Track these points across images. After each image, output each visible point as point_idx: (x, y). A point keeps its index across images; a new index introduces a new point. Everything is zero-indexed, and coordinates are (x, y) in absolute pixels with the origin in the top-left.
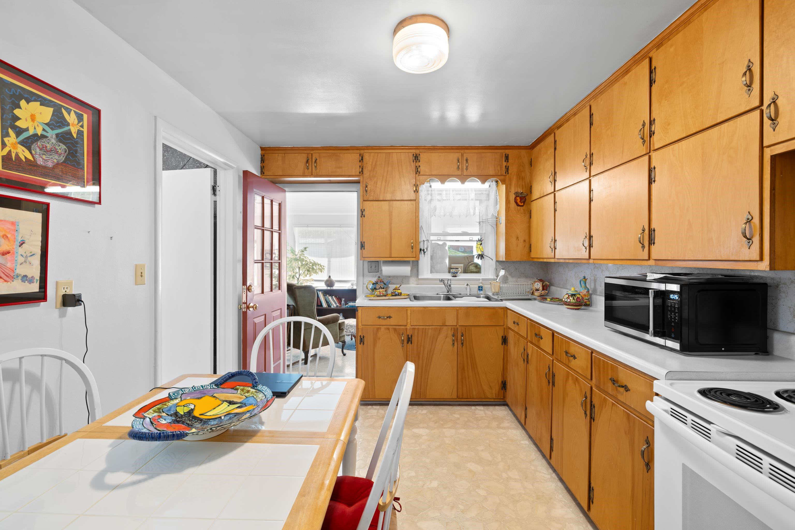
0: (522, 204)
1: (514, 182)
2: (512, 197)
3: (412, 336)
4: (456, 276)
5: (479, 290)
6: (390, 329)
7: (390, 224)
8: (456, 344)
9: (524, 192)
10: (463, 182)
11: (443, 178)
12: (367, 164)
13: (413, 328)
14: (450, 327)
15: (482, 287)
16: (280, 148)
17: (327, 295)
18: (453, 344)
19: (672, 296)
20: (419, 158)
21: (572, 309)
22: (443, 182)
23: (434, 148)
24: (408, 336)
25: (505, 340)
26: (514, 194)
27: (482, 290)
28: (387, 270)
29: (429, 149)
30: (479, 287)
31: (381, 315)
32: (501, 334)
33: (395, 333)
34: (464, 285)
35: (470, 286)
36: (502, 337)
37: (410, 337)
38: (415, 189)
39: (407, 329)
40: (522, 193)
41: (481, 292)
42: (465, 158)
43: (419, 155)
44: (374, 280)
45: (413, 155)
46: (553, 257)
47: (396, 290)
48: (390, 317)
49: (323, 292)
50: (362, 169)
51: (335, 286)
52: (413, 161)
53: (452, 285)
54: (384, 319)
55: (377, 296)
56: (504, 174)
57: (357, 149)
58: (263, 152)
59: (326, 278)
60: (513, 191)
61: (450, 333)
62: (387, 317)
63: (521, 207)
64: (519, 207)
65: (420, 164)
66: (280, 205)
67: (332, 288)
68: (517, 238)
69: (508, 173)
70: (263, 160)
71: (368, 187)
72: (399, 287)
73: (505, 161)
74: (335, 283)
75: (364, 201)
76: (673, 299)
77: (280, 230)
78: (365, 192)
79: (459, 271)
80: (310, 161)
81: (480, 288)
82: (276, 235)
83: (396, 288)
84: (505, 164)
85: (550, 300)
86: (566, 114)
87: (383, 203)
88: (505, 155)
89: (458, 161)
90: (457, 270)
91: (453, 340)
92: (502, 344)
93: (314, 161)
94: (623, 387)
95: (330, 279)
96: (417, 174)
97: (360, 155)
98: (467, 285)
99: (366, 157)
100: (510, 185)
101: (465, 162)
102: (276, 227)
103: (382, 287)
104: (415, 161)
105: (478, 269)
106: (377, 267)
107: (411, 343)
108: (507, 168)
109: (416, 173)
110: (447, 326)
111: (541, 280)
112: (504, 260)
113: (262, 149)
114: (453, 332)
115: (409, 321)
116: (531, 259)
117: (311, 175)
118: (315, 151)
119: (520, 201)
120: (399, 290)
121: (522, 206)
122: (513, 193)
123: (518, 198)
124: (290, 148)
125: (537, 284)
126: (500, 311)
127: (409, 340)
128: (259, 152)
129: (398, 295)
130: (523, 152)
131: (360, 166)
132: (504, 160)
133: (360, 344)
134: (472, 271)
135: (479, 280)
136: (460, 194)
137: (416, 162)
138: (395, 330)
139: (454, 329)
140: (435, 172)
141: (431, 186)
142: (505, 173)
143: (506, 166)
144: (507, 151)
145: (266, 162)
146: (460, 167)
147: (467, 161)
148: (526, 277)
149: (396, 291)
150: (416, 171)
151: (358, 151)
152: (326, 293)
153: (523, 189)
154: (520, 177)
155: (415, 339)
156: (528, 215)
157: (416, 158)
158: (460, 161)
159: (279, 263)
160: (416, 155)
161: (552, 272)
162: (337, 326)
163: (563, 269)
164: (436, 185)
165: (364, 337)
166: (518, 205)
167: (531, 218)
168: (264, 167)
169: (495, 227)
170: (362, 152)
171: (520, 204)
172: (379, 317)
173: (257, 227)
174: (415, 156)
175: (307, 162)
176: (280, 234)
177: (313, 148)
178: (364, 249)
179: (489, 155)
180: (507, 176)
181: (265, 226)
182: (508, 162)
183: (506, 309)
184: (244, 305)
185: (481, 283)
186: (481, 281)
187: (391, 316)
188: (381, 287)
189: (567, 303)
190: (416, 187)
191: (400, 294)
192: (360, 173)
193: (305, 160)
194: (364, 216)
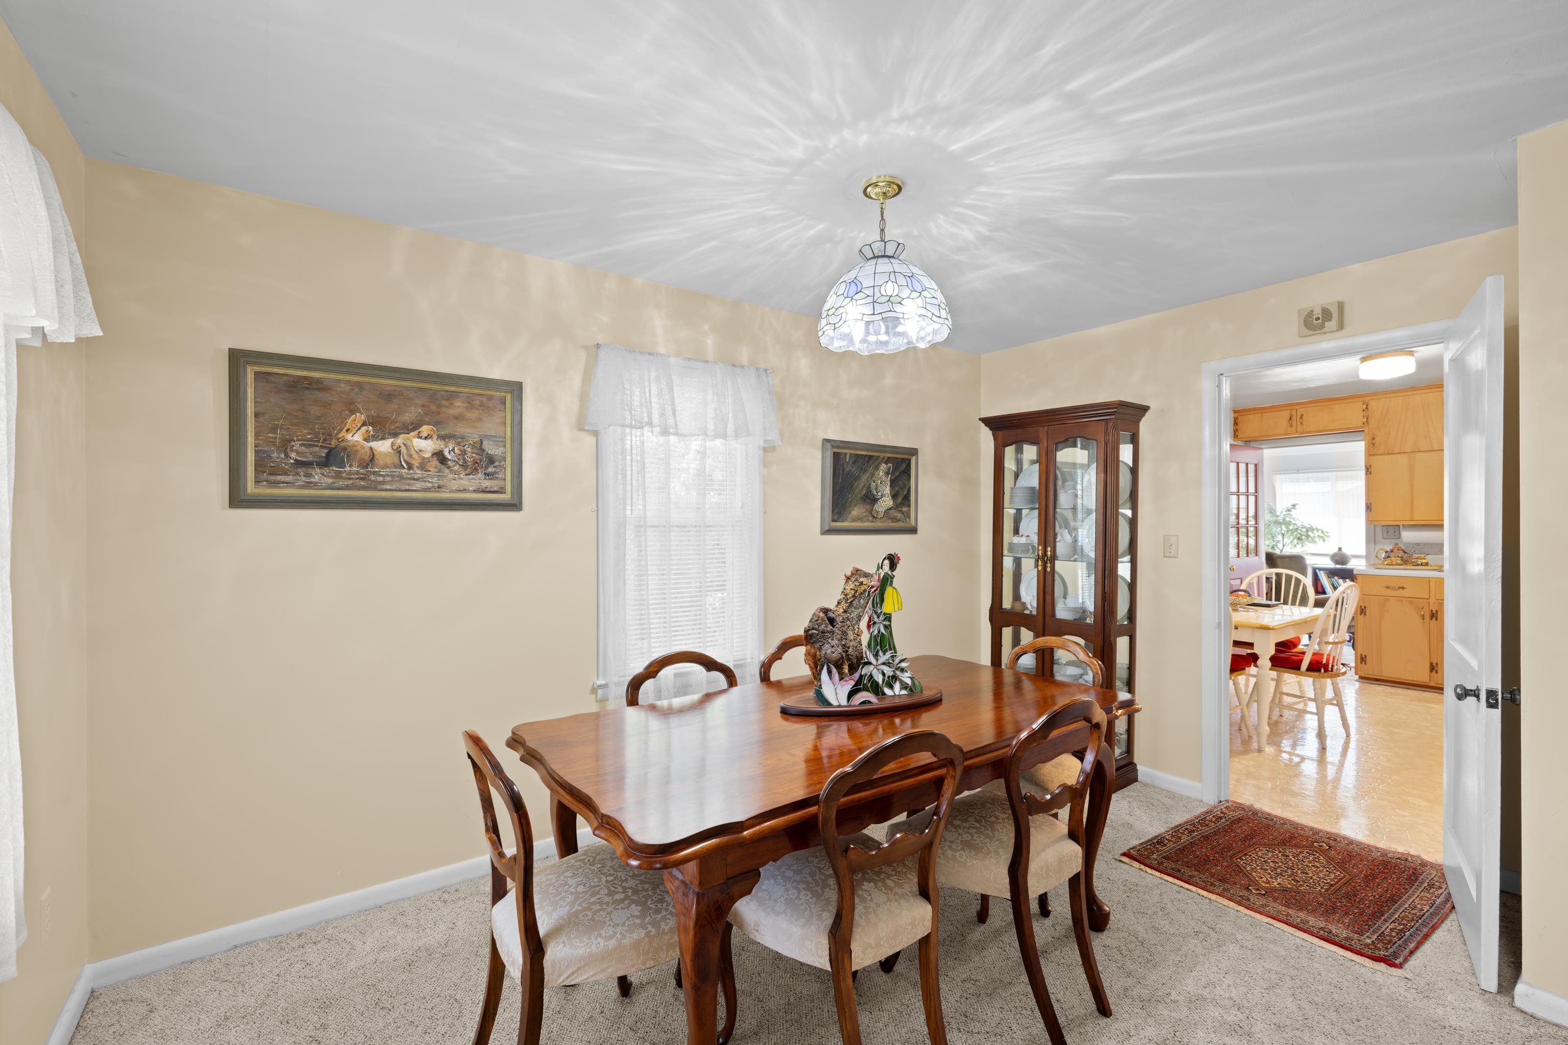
3: (1437, 611)
6: (1404, 602)
7: (1412, 480)
12: (1375, 410)
13: (1439, 603)
16: (1257, 409)
17: (1336, 577)
24: (1432, 611)
28: (1409, 536)
31: (1389, 585)
33: (1411, 607)
39: (1429, 602)
44: (1388, 548)
48: (1403, 588)
49: (1328, 572)
50: (1367, 419)
51: (1349, 564)
54: (1396, 590)
55: (1391, 565)
57: (1360, 397)
58: (1237, 414)
59: (1334, 550)
62: (1399, 588)
66: (1256, 465)
67: (1344, 566)
70: (1236, 424)
71: (1376, 439)
72: (1425, 556)
74: (1350, 559)
75: (1370, 455)
77: (1256, 492)
78: (1372, 445)
80: (1294, 418)
82: (1252, 499)
83: (1420, 557)
87: (1399, 456)
93: (1299, 417)
95: (1341, 552)
97: (1364, 403)
99: (1373, 404)
102: (1252, 489)
103: (1400, 555)
106: (1397, 533)
107: (1436, 620)
113: (1235, 412)
115: (1432, 594)
117: (1296, 433)
118: (1300, 407)
120: (1424, 559)
124: (1268, 407)
127: (1434, 616)
128: (1233, 414)
129: (1422, 565)
131: (1364, 416)
133: (1361, 614)
138: (1411, 603)
145: (1240, 425)
149: (1419, 560)
151: (1361, 399)
152: (1332, 573)
159: (1256, 527)
165: (1365, 607)
168: (1237, 430)
170: (1366, 399)
172: (1388, 587)
173: (1232, 494)
175: (1291, 419)
176: (1256, 496)
178: (1371, 511)
181: (1240, 491)
187: (1405, 586)
188: (1398, 556)
191: (1425, 564)
192: (1364, 424)
193: (1287, 418)
194: (1370, 474)
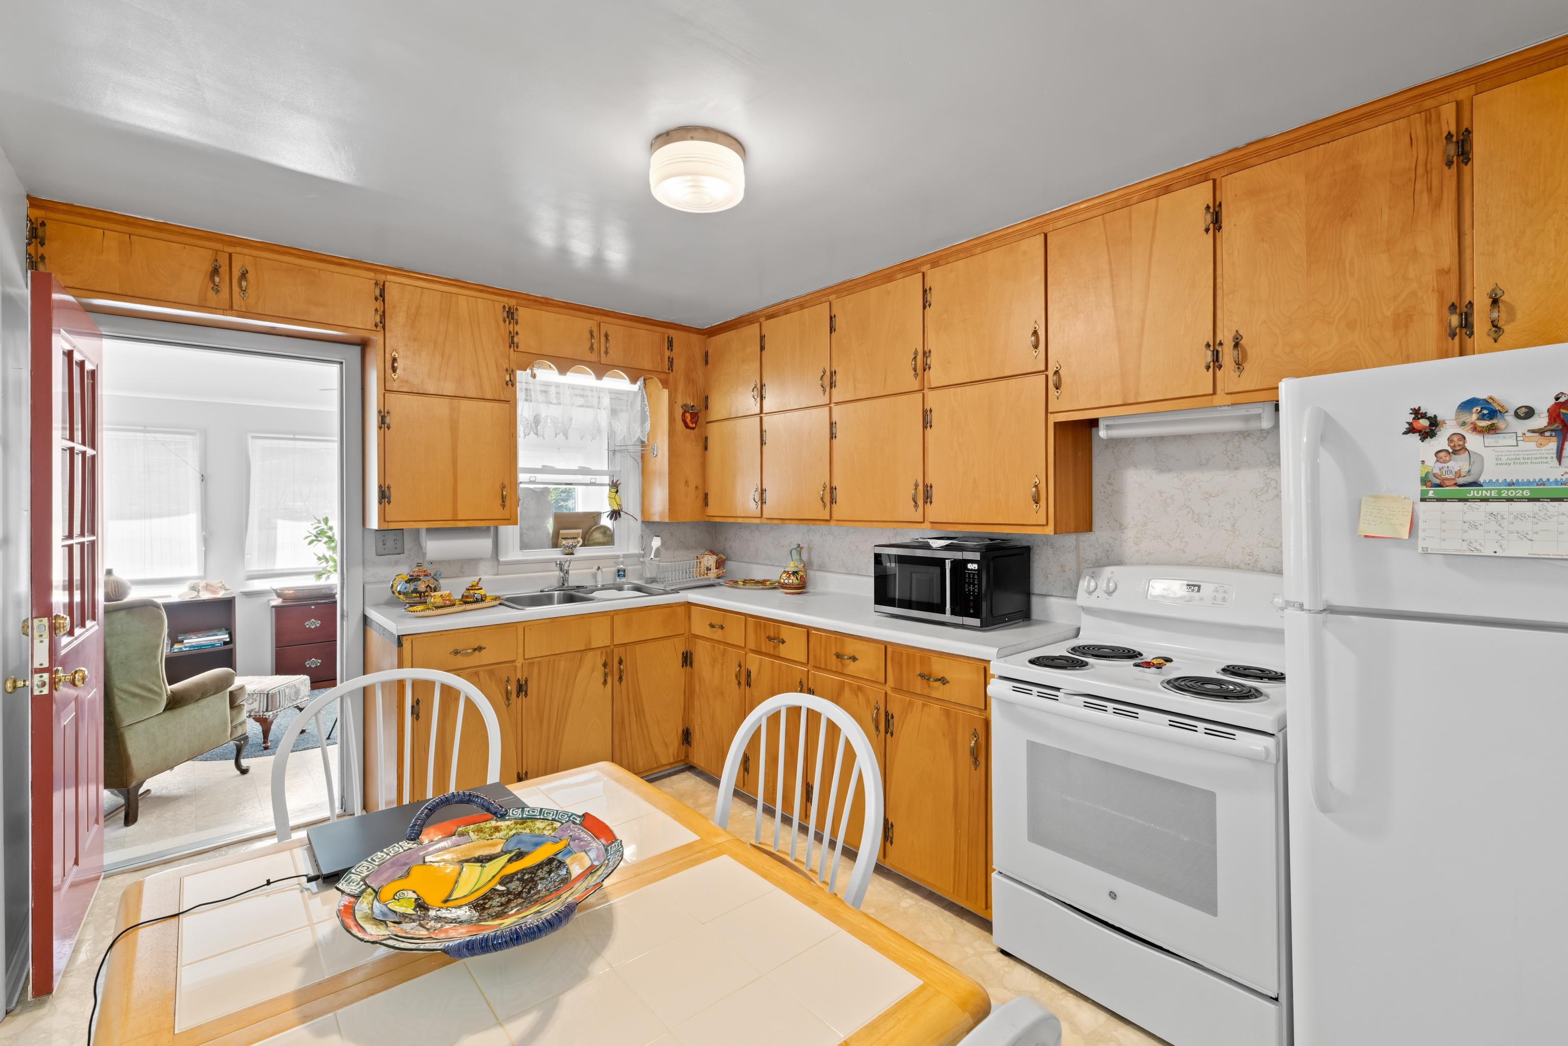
0: (694, 425)
1: (681, 387)
2: (679, 412)
3: (526, 680)
4: (572, 554)
5: (619, 575)
6: (481, 674)
7: (454, 449)
8: (609, 680)
9: (695, 405)
10: (599, 375)
11: (564, 364)
12: (394, 307)
13: (529, 663)
14: (599, 652)
15: (624, 571)
16: (112, 216)
18: (605, 682)
19: (970, 566)
20: (515, 317)
21: (793, 594)
22: (563, 371)
23: (545, 303)
24: (519, 681)
25: (687, 659)
26: (682, 407)
27: (624, 576)
29: (536, 301)
30: (619, 571)
31: (459, 648)
32: (681, 649)
33: (491, 682)
34: (592, 568)
35: (603, 570)
36: (683, 654)
37: (524, 683)
38: (508, 378)
39: (516, 666)
40: (693, 406)
41: (624, 580)
42: (603, 333)
43: (517, 309)
45: (504, 307)
46: (760, 516)
47: (475, 589)
48: (480, 649)
50: (383, 317)
52: (504, 321)
53: (571, 570)
54: (468, 655)
55: (437, 608)
56: (667, 371)
57: (367, 269)
58: (39, 212)
60: (680, 402)
61: (600, 662)
62: (475, 650)
63: (692, 431)
64: (688, 430)
65: (517, 328)
66: (93, 374)
68: (686, 482)
69: (672, 371)
70: (37, 238)
71: (398, 361)
72: (478, 583)
73: (668, 349)
75: (388, 391)
76: (972, 570)
77: (93, 446)
78: (389, 371)
79: (578, 542)
80: (224, 271)
81: (621, 573)
83: (473, 586)
84: (667, 353)
85: (742, 583)
86: (787, 301)
87: (434, 400)
88: (668, 337)
89: (592, 335)
90: (576, 540)
91: (606, 675)
92: (683, 667)
93: (236, 274)
94: (940, 680)
95: (112, 578)
96: (512, 348)
97: (376, 284)
98: (599, 568)
99: (393, 291)
100: (676, 391)
101: (603, 339)
103: (433, 586)
104: (507, 320)
105: (608, 538)
106: (399, 544)
107: (526, 695)
108: (671, 360)
109: (510, 347)
110: (593, 649)
111: (713, 552)
112: (667, 520)
113: (34, 202)
114: (604, 658)
115: (520, 650)
116: (707, 519)
117: (230, 309)
118: (238, 249)
119: (691, 420)
120: (481, 589)
121: (693, 428)
122: (680, 405)
123: (688, 415)
124: (151, 224)
125: (706, 559)
126: (679, 609)
127: (522, 689)
130: (694, 338)
131: (376, 310)
132: (666, 347)
134: (597, 541)
135: (618, 557)
136: (583, 396)
137: (510, 323)
138: (491, 673)
139: (606, 652)
140: (548, 350)
141: (534, 376)
142: (669, 369)
143: (669, 358)
144: (671, 332)
145: (51, 245)
146: (595, 346)
147: (606, 336)
148: (687, 547)
149: (476, 592)
150: (510, 341)
151: (371, 274)
153: (694, 400)
154: (690, 380)
155: (532, 687)
156: (701, 444)
157: (510, 315)
158: (595, 334)
160: (510, 308)
161: (726, 538)
162: (225, 700)
163: (750, 533)
164: (547, 374)
165: (418, 702)
166: (687, 426)
167: (706, 448)
168: (42, 257)
169: (639, 460)
170: (381, 277)
171: (691, 425)
172: (456, 652)
174: (507, 309)
175: (215, 271)
177: (233, 240)
178: (389, 502)
179: (643, 334)
180: (671, 374)
182: (672, 350)
183: (689, 605)
184: (36, 676)
185: (622, 563)
186: (621, 559)
187: (483, 645)
188: (430, 587)
189: (788, 586)
190: (510, 375)
191: (482, 599)
192: (376, 326)
193: (207, 267)
194: (389, 428)
